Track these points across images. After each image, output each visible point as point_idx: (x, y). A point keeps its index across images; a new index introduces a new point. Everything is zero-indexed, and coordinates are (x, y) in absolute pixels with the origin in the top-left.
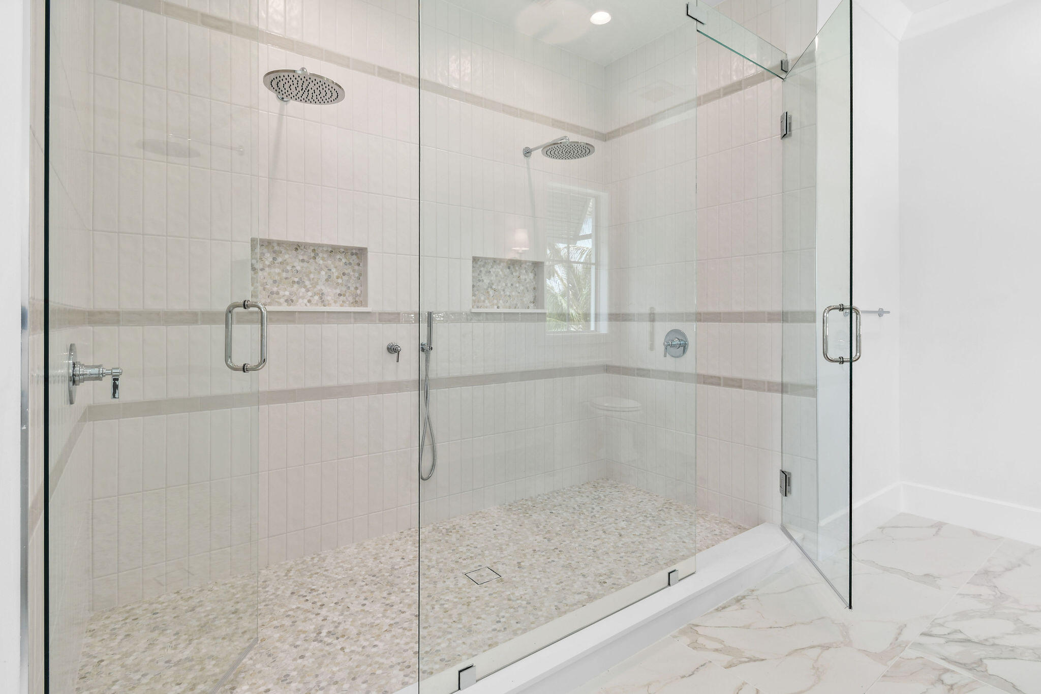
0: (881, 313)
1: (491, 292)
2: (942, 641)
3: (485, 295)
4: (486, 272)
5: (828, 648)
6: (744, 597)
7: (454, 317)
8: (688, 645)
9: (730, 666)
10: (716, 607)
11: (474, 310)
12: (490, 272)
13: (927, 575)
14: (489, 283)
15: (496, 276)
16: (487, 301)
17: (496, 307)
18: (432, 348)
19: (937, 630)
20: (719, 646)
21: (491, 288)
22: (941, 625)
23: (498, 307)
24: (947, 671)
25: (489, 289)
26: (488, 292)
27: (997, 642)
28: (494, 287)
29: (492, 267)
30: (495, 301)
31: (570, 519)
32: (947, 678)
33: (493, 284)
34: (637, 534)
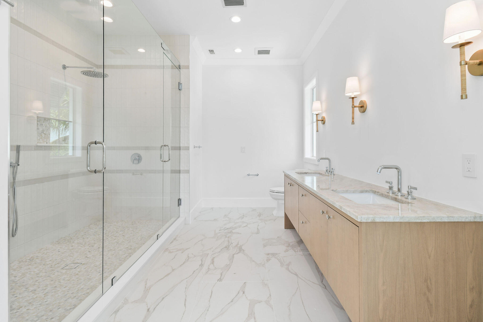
0: (199, 147)
1: (43, 135)
2: (223, 230)
3: (40, 137)
4: (41, 124)
5: (202, 240)
6: (176, 238)
7: (29, 148)
8: (169, 253)
9: (183, 252)
10: (170, 243)
11: (39, 144)
12: (42, 124)
13: (215, 219)
14: (42, 130)
15: (46, 127)
16: (41, 140)
17: (45, 143)
18: (19, 165)
19: (222, 229)
20: (177, 250)
21: (43, 133)
22: (222, 228)
23: (47, 143)
24: (227, 235)
25: (42, 134)
26: (41, 135)
27: (233, 227)
28: (44, 132)
29: (44, 122)
30: (45, 140)
31: (95, 237)
32: (227, 236)
33: (44, 131)
34: (130, 233)
